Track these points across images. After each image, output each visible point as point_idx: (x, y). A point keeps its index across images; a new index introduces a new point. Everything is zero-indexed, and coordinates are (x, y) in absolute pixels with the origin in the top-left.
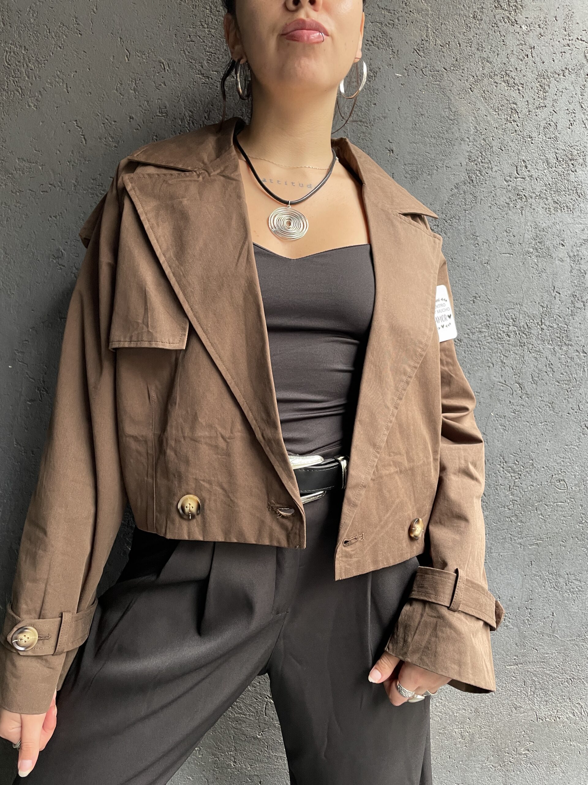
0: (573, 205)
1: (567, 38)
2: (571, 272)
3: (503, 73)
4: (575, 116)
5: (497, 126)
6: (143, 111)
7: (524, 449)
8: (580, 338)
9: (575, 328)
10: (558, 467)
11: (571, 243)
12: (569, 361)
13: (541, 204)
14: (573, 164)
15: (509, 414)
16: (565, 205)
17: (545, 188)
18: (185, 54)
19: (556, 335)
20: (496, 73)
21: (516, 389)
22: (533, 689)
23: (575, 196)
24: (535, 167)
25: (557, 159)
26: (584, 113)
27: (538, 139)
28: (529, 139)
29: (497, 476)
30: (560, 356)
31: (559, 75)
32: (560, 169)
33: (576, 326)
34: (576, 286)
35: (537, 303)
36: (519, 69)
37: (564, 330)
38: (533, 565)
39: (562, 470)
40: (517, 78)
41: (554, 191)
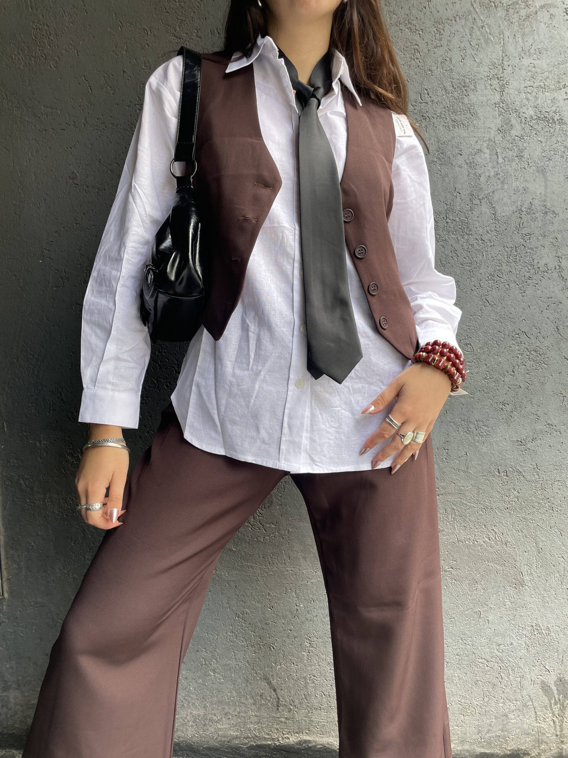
0: (468, 122)
2: (468, 176)
3: (407, 22)
4: (466, 52)
5: (404, 63)
6: (133, 66)
8: (478, 229)
9: (474, 221)
10: (465, 334)
11: (467, 152)
12: (470, 247)
13: (442, 123)
14: (466, 90)
16: (461, 123)
17: (444, 110)
18: (162, 22)
19: (459, 226)
20: (401, 22)
22: (453, 516)
23: (468, 115)
24: (435, 93)
25: (453, 87)
26: (473, 50)
27: (437, 72)
28: (429, 72)
30: (463, 244)
31: (451, 21)
32: (456, 94)
33: (474, 219)
34: (473, 187)
35: (442, 201)
36: (419, 18)
37: (465, 223)
38: (448, 414)
39: (469, 336)
40: (417, 25)
41: (451, 112)
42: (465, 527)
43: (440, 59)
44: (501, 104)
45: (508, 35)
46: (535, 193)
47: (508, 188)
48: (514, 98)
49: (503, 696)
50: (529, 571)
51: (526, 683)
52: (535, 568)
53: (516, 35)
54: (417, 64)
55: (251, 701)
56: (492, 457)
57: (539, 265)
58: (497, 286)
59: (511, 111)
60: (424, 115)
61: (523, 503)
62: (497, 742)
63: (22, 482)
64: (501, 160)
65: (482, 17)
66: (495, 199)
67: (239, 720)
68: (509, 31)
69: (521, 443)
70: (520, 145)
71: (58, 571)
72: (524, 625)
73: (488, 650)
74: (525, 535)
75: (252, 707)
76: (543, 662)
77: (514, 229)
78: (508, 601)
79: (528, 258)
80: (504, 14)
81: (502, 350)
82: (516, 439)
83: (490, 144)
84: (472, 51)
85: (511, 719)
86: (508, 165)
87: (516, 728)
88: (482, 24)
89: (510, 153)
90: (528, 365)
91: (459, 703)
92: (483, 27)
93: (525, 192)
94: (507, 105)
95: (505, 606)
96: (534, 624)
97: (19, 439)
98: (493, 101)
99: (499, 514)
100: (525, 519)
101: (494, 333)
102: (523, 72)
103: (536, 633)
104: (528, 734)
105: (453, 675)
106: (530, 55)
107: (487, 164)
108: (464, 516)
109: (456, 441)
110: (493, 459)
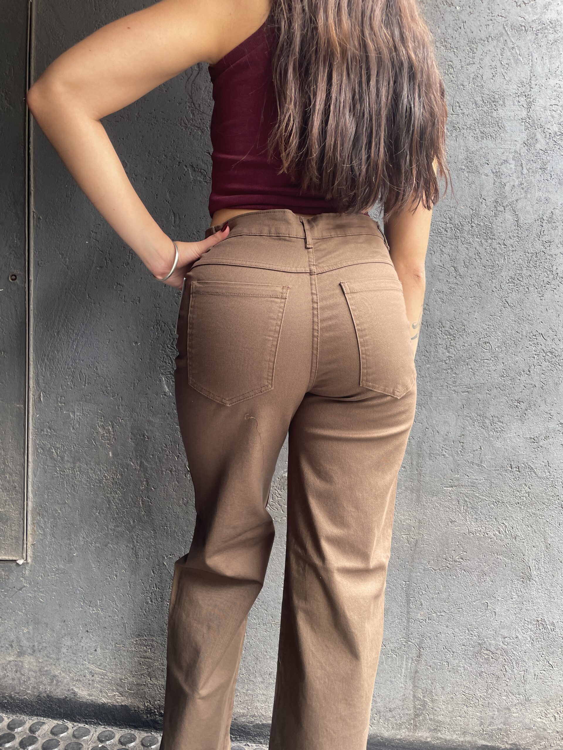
0: (496, 135)
1: (490, 14)
2: (494, 184)
4: (496, 70)
7: (457, 317)
8: (501, 234)
9: (498, 226)
10: (484, 333)
11: (494, 162)
12: (493, 251)
13: (471, 134)
14: (495, 105)
15: (446, 289)
16: (489, 134)
17: (474, 122)
19: (483, 231)
21: (452, 271)
22: (465, 508)
23: (496, 128)
24: (466, 107)
25: (483, 101)
26: (503, 68)
27: (469, 87)
28: (462, 87)
29: (436, 338)
30: (486, 247)
31: (484, 41)
32: (485, 108)
34: (498, 195)
35: (468, 206)
36: (454, 37)
37: (489, 228)
38: (465, 408)
39: (488, 335)
40: (452, 43)
41: (480, 124)
42: (476, 519)
43: (472, 76)
44: (528, 120)
45: (537, 57)
46: (557, 203)
47: (531, 198)
48: (540, 114)
49: (506, 689)
50: (537, 566)
51: (529, 677)
52: (543, 563)
53: (544, 57)
54: (450, 78)
55: (260, 679)
56: (506, 453)
57: (557, 271)
58: (517, 289)
59: (536, 126)
60: (455, 125)
61: (534, 499)
62: (499, 735)
63: (54, 451)
64: (525, 171)
65: (512, 39)
66: (518, 207)
67: (247, 698)
68: (538, 53)
69: (534, 440)
70: (544, 158)
71: (81, 538)
72: (530, 619)
73: (493, 642)
74: (535, 530)
75: (260, 686)
76: (547, 657)
77: (536, 236)
78: (515, 594)
79: (548, 264)
80: (534, 37)
81: (519, 350)
82: (529, 437)
83: (516, 156)
84: (502, 70)
85: (514, 713)
86: (532, 176)
87: (518, 722)
88: (512, 46)
89: (534, 165)
90: (543, 366)
91: (463, 693)
92: (513, 48)
93: (547, 202)
94: (533, 120)
95: (512, 599)
96: (539, 619)
97: (54, 409)
98: (520, 117)
99: (510, 508)
100: (534, 514)
101: (512, 333)
102: (549, 91)
103: (541, 628)
104: (529, 729)
105: (459, 665)
106: (556, 77)
107: (512, 174)
108: (476, 508)
109: (471, 435)
110: (507, 454)
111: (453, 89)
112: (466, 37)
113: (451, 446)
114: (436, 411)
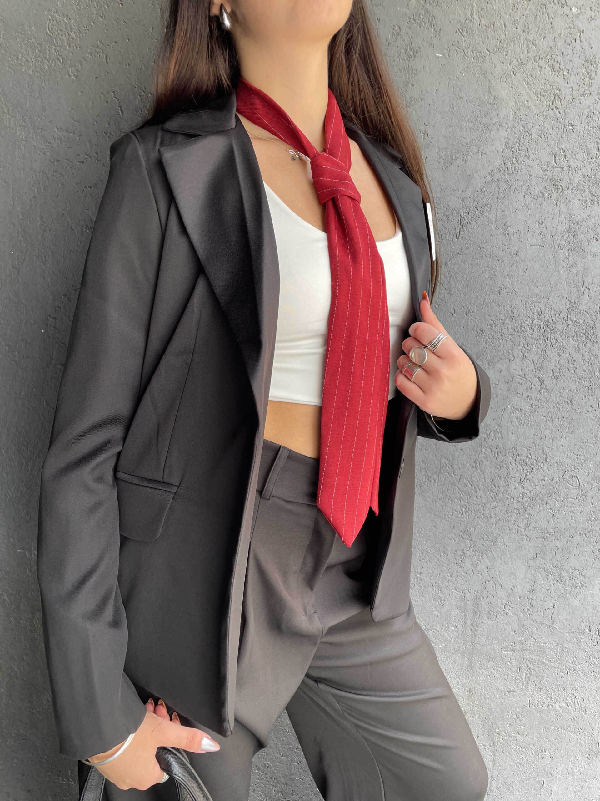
42: (540, 689)
43: (586, 112)
54: (556, 115)
56: (585, 613)
60: (557, 183)
78: (577, 771)
99: (583, 677)
108: (541, 677)
109: (543, 590)
110: (585, 615)
111: (558, 130)
112: (583, 54)
113: (516, 603)
114: (501, 559)
